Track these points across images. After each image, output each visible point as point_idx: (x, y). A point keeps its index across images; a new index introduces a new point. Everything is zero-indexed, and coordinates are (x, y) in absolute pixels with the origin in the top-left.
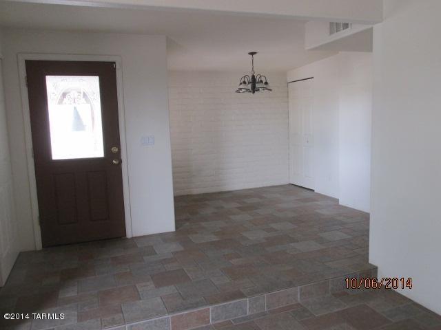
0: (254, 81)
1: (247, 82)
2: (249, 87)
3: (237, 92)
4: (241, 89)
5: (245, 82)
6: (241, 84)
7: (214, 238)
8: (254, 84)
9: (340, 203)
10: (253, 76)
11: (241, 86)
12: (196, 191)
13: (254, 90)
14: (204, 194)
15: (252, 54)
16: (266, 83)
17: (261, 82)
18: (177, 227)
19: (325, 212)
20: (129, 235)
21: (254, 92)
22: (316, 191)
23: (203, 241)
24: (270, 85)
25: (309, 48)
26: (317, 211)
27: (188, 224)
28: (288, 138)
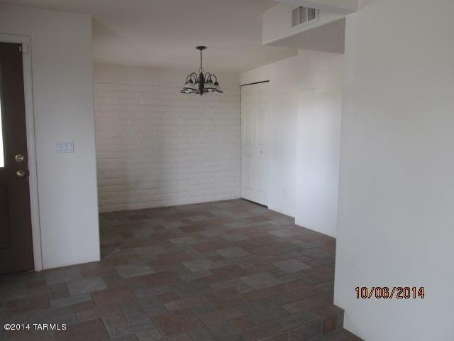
0: (202, 81)
1: (194, 81)
2: (197, 86)
3: (181, 92)
4: (187, 89)
5: (191, 81)
6: (187, 83)
7: (148, 271)
8: (202, 84)
9: (296, 223)
10: (201, 75)
11: (187, 86)
12: (133, 207)
13: (202, 90)
14: (143, 210)
15: (201, 48)
16: (216, 84)
17: (211, 81)
18: (102, 255)
19: (280, 234)
20: (38, 267)
21: (202, 94)
22: (269, 208)
23: (133, 275)
24: (221, 87)
25: (267, 42)
26: (271, 232)
27: (118, 250)
28: (241, 147)
